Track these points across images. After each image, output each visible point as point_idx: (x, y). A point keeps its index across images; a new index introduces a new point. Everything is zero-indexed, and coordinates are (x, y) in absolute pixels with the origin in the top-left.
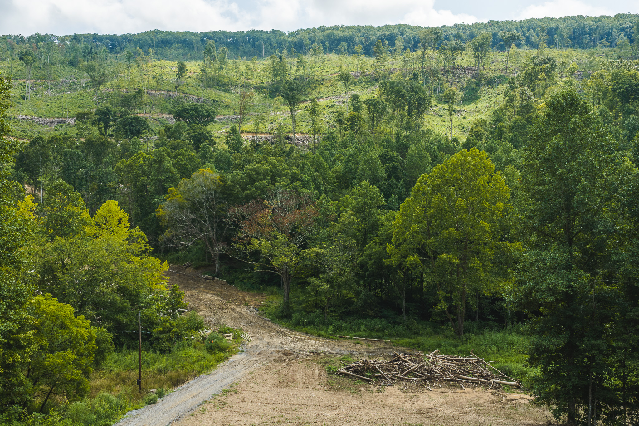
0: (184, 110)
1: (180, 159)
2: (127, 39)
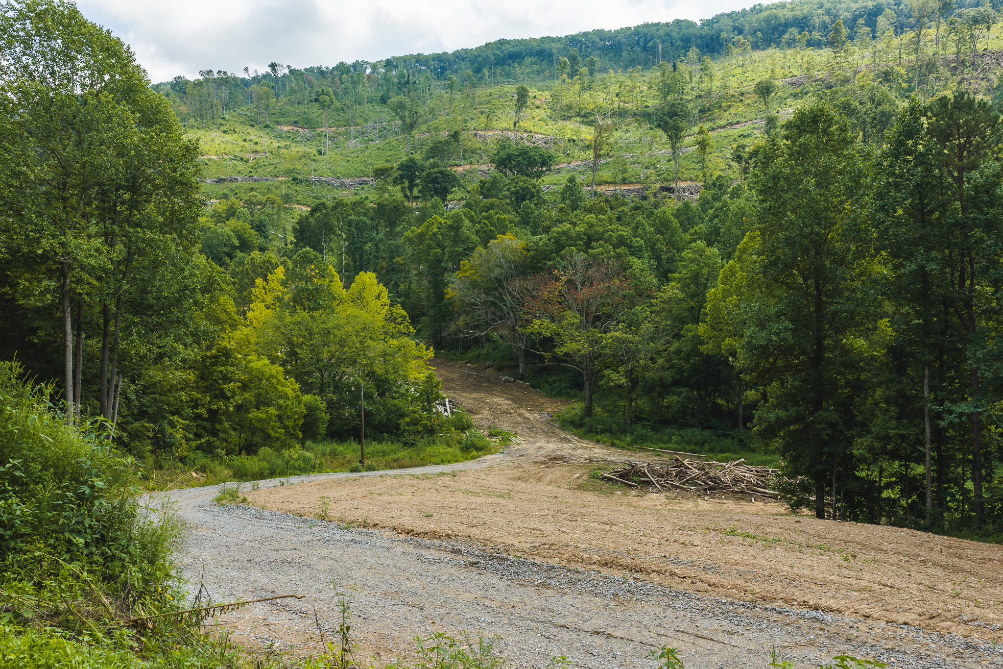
0: (510, 157)
1: (485, 224)
2: (461, 56)
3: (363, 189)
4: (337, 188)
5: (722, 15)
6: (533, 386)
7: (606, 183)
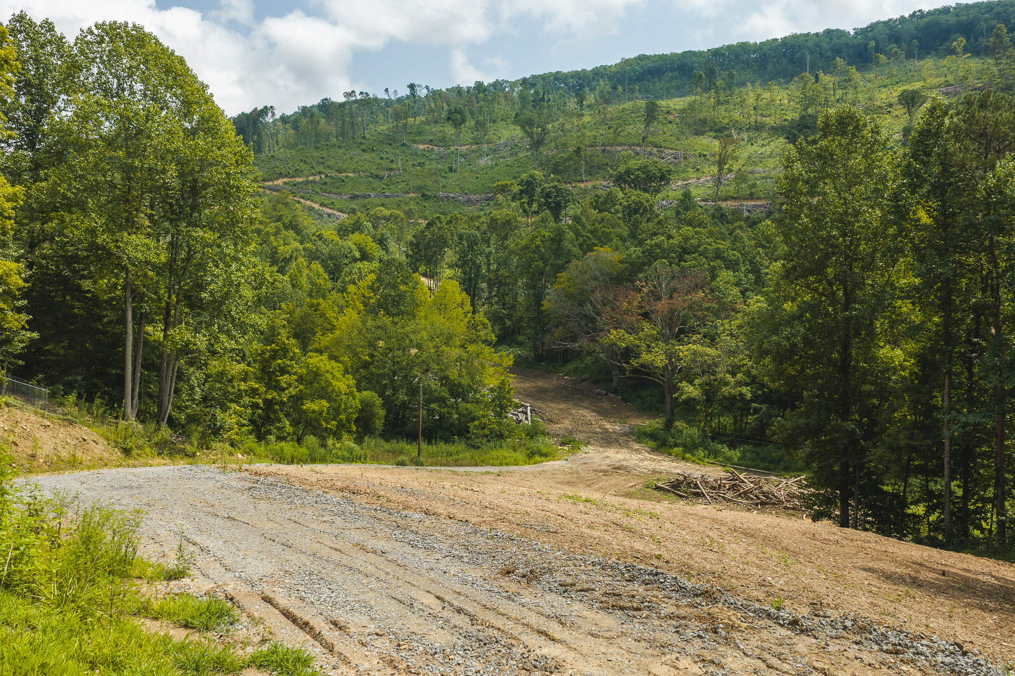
0: (629, 171)
3: (488, 204)
4: (463, 204)
5: (878, 23)
6: (625, 400)
7: (732, 198)
